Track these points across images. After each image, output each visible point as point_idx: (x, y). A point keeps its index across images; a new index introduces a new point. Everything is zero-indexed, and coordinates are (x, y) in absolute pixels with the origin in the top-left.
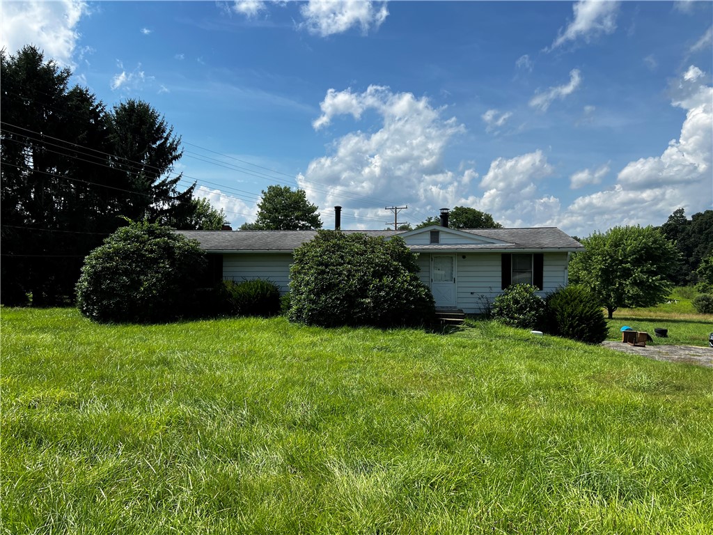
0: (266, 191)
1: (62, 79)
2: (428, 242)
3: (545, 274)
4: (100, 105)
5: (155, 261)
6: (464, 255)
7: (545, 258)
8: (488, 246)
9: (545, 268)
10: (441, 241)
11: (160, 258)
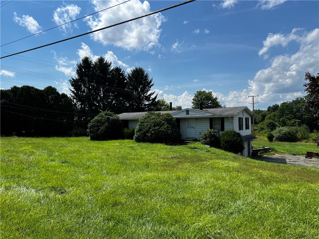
0: (196, 93)
1: (109, 65)
2: (185, 114)
3: (225, 125)
4: (123, 71)
5: (104, 123)
6: (197, 119)
7: (225, 119)
8: (203, 115)
9: (225, 123)
10: (190, 114)
11: (106, 122)
